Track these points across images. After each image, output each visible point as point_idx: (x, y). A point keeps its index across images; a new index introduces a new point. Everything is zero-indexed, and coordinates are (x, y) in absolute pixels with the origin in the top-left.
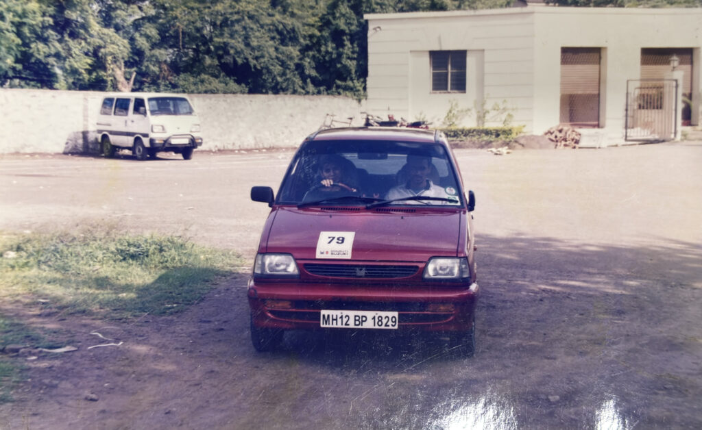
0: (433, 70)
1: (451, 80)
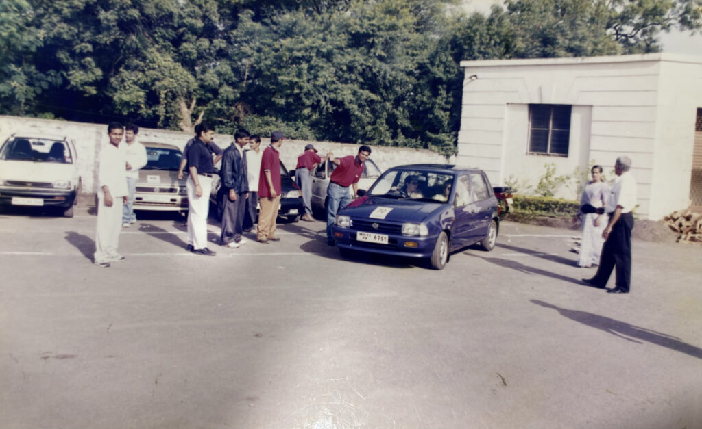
0: (532, 127)
1: (552, 140)
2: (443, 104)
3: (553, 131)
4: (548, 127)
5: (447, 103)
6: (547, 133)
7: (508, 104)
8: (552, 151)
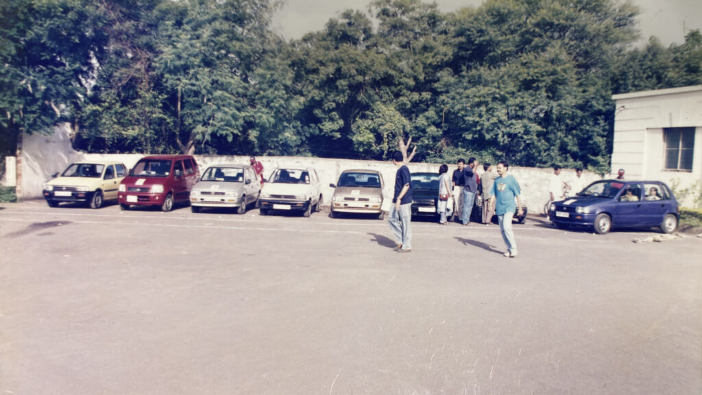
0: (668, 147)
1: (682, 158)
2: (601, 132)
3: (682, 150)
4: (678, 147)
5: (604, 130)
6: (678, 151)
7: (647, 129)
8: (681, 167)
